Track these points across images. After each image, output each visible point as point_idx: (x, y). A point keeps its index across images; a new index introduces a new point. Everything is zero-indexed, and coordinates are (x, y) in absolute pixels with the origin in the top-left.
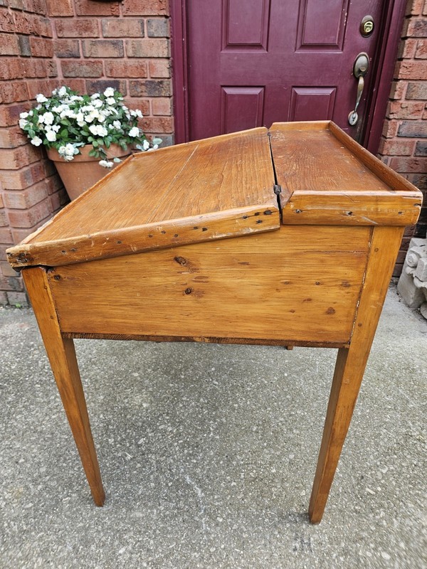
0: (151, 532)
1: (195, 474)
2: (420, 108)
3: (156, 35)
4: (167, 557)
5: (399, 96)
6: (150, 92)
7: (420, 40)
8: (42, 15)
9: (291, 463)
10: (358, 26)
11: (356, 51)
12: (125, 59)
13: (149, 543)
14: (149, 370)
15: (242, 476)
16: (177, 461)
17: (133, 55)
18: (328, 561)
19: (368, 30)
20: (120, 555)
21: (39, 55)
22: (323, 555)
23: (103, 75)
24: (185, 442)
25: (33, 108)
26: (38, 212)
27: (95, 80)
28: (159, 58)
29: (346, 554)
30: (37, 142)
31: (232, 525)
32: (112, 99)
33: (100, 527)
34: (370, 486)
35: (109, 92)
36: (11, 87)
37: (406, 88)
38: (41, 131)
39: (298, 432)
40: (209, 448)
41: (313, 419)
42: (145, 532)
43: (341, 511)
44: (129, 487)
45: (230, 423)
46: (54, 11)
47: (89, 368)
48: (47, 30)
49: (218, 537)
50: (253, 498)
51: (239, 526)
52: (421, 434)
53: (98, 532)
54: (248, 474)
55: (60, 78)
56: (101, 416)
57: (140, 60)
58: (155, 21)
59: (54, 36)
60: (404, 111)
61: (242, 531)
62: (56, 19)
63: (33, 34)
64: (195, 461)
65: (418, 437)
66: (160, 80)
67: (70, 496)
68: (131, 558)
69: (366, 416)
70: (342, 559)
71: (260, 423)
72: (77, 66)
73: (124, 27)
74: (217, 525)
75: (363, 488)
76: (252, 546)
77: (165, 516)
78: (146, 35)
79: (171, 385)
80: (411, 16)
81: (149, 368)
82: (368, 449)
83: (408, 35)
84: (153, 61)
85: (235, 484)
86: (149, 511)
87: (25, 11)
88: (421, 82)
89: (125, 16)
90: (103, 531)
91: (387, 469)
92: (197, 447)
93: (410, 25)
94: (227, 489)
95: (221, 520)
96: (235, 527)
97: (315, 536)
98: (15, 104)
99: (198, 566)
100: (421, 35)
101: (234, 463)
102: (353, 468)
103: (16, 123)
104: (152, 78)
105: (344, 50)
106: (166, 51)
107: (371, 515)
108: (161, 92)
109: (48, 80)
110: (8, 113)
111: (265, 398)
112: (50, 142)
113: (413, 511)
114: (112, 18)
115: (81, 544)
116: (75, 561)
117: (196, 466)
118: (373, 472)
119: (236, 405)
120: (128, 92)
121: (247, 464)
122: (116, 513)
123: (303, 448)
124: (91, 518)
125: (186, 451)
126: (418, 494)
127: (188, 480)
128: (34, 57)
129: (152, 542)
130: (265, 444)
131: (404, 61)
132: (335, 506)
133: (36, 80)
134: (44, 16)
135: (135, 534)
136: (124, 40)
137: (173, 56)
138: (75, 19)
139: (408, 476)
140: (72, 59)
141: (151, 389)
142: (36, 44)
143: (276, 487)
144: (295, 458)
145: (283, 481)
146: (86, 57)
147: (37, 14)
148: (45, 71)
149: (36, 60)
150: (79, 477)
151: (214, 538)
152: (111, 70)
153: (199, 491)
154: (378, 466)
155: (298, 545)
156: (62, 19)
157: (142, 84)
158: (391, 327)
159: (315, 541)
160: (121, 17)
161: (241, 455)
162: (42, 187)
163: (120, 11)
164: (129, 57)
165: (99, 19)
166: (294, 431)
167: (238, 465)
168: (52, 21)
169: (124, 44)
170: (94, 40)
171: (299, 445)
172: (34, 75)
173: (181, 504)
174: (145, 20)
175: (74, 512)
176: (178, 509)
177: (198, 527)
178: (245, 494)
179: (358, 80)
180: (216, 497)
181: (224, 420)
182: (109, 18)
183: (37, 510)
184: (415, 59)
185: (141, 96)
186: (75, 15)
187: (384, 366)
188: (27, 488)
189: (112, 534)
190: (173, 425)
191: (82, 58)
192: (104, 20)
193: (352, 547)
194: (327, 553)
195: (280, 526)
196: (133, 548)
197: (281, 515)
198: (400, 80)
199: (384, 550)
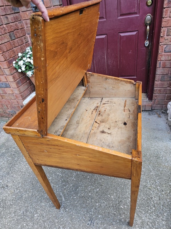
0: (45, 211)
1: (64, 192)
4: (48, 220)
5: (163, 35)
9: (97, 192)
15: (79, 195)
16: (59, 187)
19: (149, 4)
20: (35, 217)
21: (19, 37)
24: (64, 180)
26: (25, 93)
30: (20, 71)
31: (70, 212)
36: (8, 54)
37: (166, 31)
39: (103, 180)
40: (71, 183)
42: (44, 210)
43: (108, 213)
44: (43, 194)
46: (23, 17)
49: (65, 216)
50: (80, 204)
51: (73, 213)
52: (151, 186)
53: (31, 208)
54: (81, 194)
55: (30, 41)
59: (25, 27)
60: (166, 41)
61: (73, 215)
63: (15, 30)
64: (65, 188)
65: (149, 188)
67: (26, 195)
68: (38, 218)
74: (66, 211)
75: (120, 205)
76: (75, 220)
77: (51, 206)
82: (127, 190)
83: (165, 7)
85: (76, 197)
86: (47, 203)
87: (11, 23)
92: (67, 182)
93: (165, 2)
94: (73, 199)
95: (67, 210)
96: (71, 213)
98: (11, 59)
99: (56, 224)
101: (78, 190)
102: (119, 197)
103: (12, 65)
105: (140, 14)
107: (119, 216)
109: (25, 44)
110: (8, 63)
112: (23, 71)
113: (136, 217)
115: (25, 212)
116: (22, 216)
117: (65, 190)
121: (82, 191)
122: (37, 202)
123: (103, 187)
124: (30, 203)
125: (63, 184)
126: (140, 211)
127: (61, 194)
128: (17, 38)
129: (45, 214)
130: (90, 184)
131: (164, 18)
132: (107, 211)
133: (19, 47)
134: (20, 21)
135: (41, 210)
139: (139, 203)
142: (17, 33)
143: (89, 201)
144: (99, 190)
145: (92, 199)
147: (16, 21)
148: (23, 42)
150: (29, 189)
153: (63, 199)
154: (129, 198)
155: (89, 223)
156: (26, 20)
158: (157, 136)
159: (96, 222)
161: (81, 187)
162: (26, 84)
166: (102, 180)
167: (79, 191)
171: (102, 185)
172: (18, 45)
175: (25, 201)
178: (78, 202)
179: (146, 27)
180: (68, 201)
183: (16, 198)
184: (169, 17)
187: (147, 154)
188: (14, 191)
189: (34, 209)
193: (108, 227)
194: (98, 228)
195: (86, 215)
196: (39, 215)
197: (87, 211)
198: (163, 27)
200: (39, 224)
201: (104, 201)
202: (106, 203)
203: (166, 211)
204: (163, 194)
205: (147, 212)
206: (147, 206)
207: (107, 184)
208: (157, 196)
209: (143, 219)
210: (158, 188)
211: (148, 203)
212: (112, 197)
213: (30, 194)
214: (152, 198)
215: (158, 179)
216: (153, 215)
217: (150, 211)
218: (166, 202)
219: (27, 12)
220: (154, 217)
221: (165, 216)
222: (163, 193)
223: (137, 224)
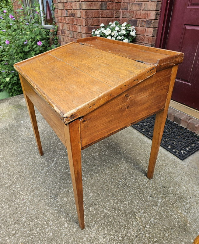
0: (34, 162)
1: (58, 160)
3: (153, 1)
4: (29, 169)
6: (147, 25)
12: (141, 11)
15: (66, 171)
16: (59, 154)
17: (144, 9)
18: (52, 207)
21: (111, 9)
23: (133, 17)
27: (130, 19)
28: (152, 10)
29: (58, 212)
31: (48, 177)
32: (125, 27)
34: (93, 208)
35: (125, 24)
36: (91, 21)
39: (98, 176)
41: (109, 177)
50: (61, 177)
52: (140, 218)
54: (68, 172)
55: (121, 18)
57: (146, 11)
61: (47, 181)
63: (110, 1)
64: (62, 157)
65: (136, 217)
66: (151, 20)
68: (24, 163)
70: (56, 211)
71: (92, 164)
74: (46, 174)
75: (90, 206)
77: (40, 162)
82: (111, 201)
84: (150, 12)
85: (62, 170)
86: (40, 158)
91: (107, 211)
94: (59, 170)
95: (48, 174)
96: (48, 178)
97: (59, 200)
102: (97, 200)
104: (149, 19)
106: (155, 8)
108: (151, 25)
109: (114, 18)
110: (87, 29)
111: (104, 159)
113: (94, 228)
115: (22, 152)
116: (18, 154)
117: (61, 159)
119: (93, 154)
120: (140, 25)
123: (92, 180)
124: (30, 149)
126: (103, 228)
127: (55, 160)
128: (108, 10)
129: (31, 164)
136: (142, 3)
137: (161, 9)
139: (111, 221)
140: (125, 11)
142: (110, 5)
143: (69, 181)
144: (85, 180)
148: (113, 15)
151: (41, 175)
152: (136, 15)
153: (53, 164)
154: (105, 208)
157: (145, 22)
159: (57, 201)
166: (97, 174)
169: (142, 5)
170: (133, 3)
171: (92, 179)
172: (106, 17)
173: (46, 163)
176: (44, 163)
177: (42, 170)
178: (61, 175)
180: (54, 169)
183: (26, 140)
185: (143, 27)
187: (170, 188)
188: (30, 135)
189: (29, 155)
191: (128, 10)
193: (62, 213)
194: (55, 206)
195: (56, 189)
196: (27, 161)
197: (60, 187)
199: (68, 224)
200: (22, 167)
204: (145, 236)
205: (110, 235)
206: (115, 230)
207: (98, 181)
208: (137, 231)
209: (100, 236)
210: (147, 226)
211: (120, 228)
212: (91, 194)
214: (129, 228)
215: (156, 219)
222: (148, 235)
223: (88, 235)
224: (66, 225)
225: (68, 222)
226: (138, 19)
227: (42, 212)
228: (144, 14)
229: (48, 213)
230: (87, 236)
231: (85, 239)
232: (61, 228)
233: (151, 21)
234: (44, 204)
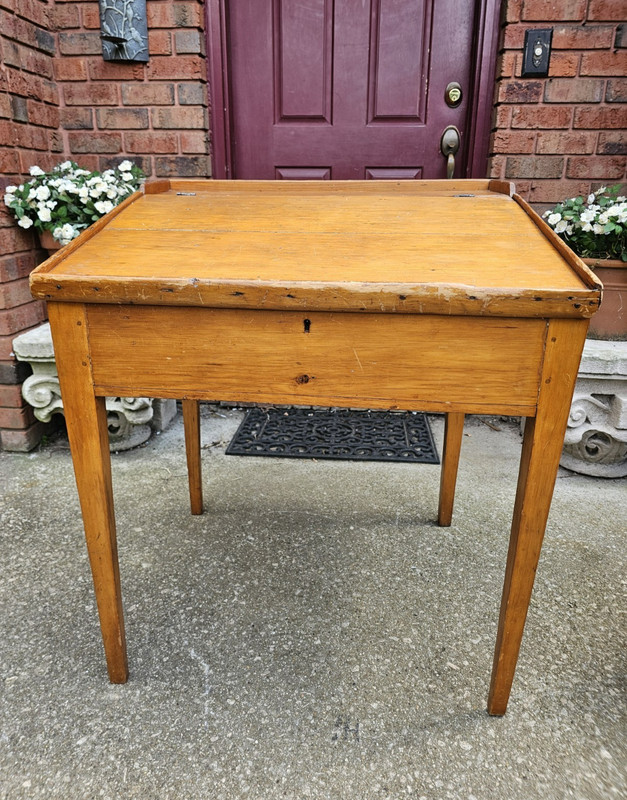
0: (128, 718)
1: (204, 647)
2: (525, 188)
3: (188, 103)
4: (146, 748)
5: (497, 174)
6: (181, 171)
7: (515, 106)
8: (46, 77)
9: (344, 632)
10: (443, 95)
11: (442, 125)
12: (151, 131)
13: (122, 731)
14: (158, 525)
15: (272, 649)
16: (181, 632)
17: (160, 126)
18: (381, 753)
19: (454, 99)
20: (78, 746)
21: (39, 122)
22: (375, 746)
23: (121, 151)
24: (195, 609)
25: (25, 182)
26: (22, 316)
27: (111, 157)
28: (192, 129)
29: (408, 744)
30: (26, 223)
31: (247, 709)
32: (129, 174)
33: (54, 712)
34: (453, 659)
35: (126, 165)
37: (504, 164)
38: (32, 210)
39: (359, 595)
40: (228, 616)
41: (383, 579)
42: (119, 718)
43: (407, 690)
45: (264, 586)
46: (63, 74)
47: (73, 522)
48: (51, 96)
49: (225, 725)
50: (283, 675)
51: (259, 709)
53: (51, 718)
54: (281, 646)
55: (67, 153)
56: (80, 579)
57: (170, 132)
58: (188, 87)
59: (62, 104)
61: (261, 716)
62: (65, 84)
63: (32, 97)
64: (206, 632)
66: (194, 156)
67: (18, 675)
68: (92, 751)
69: (457, 575)
70: (401, 749)
71: (307, 585)
72: (89, 139)
73: (150, 92)
74: (226, 708)
75: (443, 662)
76: (272, 734)
77: (152, 698)
78: (177, 102)
79: (186, 541)
80: (501, 78)
81: (158, 522)
82: (456, 615)
83: (500, 101)
84: (185, 133)
85: (260, 658)
86: (129, 692)
87: (24, 70)
88: (523, 157)
89: (150, 80)
90: (58, 717)
91: (480, 638)
92: (212, 615)
93: (501, 89)
94: (248, 664)
95: (232, 703)
96: (252, 710)
97: (366, 721)
99: (190, 759)
100: (516, 100)
101: (263, 634)
102: (432, 638)
104: (184, 154)
105: (428, 123)
106: (201, 122)
107: (450, 696)
108: (196, 171)
109: (50, 154)
111: (317, 556)
112: (43, 223)
114: (135, 82)
115: (23, 733)
116: (10, 754)
117: (206, 637)
118: (460, 643)
119: (276, 565)
120: (154, 171)
121: (281, 634)
122: (81, 694)
123: (363, 614)
124: (43, 702)
125: (195, 620)
127: (193, 653)
128: (32, 124)
129: (127, 730)
130: (310, 610)
131: (498, 131)
132: (399, 685)
133: (33, 152)
134: (50, 79)
135: (104, 720)
136: (149, 108)
137: (212, 128)
138: (88, 83)
140: (83, 131)
141: (156, 547)
142: (35, 109)
143: (318, 662)
144: (350, 626)
145: (329, 654)
146: (100, 129)
147: (40, 75)
148: (46, 143)
149: (34, 128)
150: (35, 651)
151: (219, 725)
152: (132, 145)
153: (206, 668)
154: (467, 636)
155: (339, 733)
156: (73, 84)
157: (172, 162)
158: (506, 473)
159: (364, 727)
160: (146, 81)
161: (273, 624)
163: (145, 75)
164: (155, 129)
165: (118, 84)
166: (354, 594)
167: (267, 636)
168: (60, 86)
169: (149, 114)
170: (111, 108)
171: (358, 611)
172: (30, 146)
173: (178, 684)
174: (176, 85)
175: (20, 694)
176: (172, 689)
177: (197, 712)
178: (273, 670)
179: (447, 158)
180: (229, 675)
181: (256, 583)
182: (130, 83)
184: (512, 129)
185: (170, 177)
186: (88, 79)
189: (71, 720)
190: (182, 588)
191: (96, 130)
192: (124, 84)
193: (418, 735)
194: (381, 743)
195: (317, 709)
196: (98, 738)
197: (320, 696)
198: (496, 154)
199: (464, 739)
200: (104, 770)
201: (380, 657)
202: (388, 661)
203: (607, 658)
204: (580, 615)
205: (547, 668)
206: (539, 653)
207: (378, 604)
208: (562, 620)
209: (540, 690)
210: (559, 598)
212: (407, 640)
213: (41, 670)
214: (547, 629)
215: (549, 576)
216: (570, 674)
217: (554, 667)
218: (598, 634)
219: (83, 58)
220: (575, 681)
221: (608, 672)
222: (579, 611)
223: (524, 710)
224: (466, 746)
225: (458, 737)
226: (145, 156)
227: (376, 790)
228: (165, 141)
229: (392, 774)
230: (525, 715)
231: (532, 723)
232: (469, 763)
233: (196, 159)
234: (348, 771)
